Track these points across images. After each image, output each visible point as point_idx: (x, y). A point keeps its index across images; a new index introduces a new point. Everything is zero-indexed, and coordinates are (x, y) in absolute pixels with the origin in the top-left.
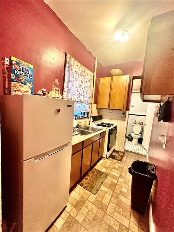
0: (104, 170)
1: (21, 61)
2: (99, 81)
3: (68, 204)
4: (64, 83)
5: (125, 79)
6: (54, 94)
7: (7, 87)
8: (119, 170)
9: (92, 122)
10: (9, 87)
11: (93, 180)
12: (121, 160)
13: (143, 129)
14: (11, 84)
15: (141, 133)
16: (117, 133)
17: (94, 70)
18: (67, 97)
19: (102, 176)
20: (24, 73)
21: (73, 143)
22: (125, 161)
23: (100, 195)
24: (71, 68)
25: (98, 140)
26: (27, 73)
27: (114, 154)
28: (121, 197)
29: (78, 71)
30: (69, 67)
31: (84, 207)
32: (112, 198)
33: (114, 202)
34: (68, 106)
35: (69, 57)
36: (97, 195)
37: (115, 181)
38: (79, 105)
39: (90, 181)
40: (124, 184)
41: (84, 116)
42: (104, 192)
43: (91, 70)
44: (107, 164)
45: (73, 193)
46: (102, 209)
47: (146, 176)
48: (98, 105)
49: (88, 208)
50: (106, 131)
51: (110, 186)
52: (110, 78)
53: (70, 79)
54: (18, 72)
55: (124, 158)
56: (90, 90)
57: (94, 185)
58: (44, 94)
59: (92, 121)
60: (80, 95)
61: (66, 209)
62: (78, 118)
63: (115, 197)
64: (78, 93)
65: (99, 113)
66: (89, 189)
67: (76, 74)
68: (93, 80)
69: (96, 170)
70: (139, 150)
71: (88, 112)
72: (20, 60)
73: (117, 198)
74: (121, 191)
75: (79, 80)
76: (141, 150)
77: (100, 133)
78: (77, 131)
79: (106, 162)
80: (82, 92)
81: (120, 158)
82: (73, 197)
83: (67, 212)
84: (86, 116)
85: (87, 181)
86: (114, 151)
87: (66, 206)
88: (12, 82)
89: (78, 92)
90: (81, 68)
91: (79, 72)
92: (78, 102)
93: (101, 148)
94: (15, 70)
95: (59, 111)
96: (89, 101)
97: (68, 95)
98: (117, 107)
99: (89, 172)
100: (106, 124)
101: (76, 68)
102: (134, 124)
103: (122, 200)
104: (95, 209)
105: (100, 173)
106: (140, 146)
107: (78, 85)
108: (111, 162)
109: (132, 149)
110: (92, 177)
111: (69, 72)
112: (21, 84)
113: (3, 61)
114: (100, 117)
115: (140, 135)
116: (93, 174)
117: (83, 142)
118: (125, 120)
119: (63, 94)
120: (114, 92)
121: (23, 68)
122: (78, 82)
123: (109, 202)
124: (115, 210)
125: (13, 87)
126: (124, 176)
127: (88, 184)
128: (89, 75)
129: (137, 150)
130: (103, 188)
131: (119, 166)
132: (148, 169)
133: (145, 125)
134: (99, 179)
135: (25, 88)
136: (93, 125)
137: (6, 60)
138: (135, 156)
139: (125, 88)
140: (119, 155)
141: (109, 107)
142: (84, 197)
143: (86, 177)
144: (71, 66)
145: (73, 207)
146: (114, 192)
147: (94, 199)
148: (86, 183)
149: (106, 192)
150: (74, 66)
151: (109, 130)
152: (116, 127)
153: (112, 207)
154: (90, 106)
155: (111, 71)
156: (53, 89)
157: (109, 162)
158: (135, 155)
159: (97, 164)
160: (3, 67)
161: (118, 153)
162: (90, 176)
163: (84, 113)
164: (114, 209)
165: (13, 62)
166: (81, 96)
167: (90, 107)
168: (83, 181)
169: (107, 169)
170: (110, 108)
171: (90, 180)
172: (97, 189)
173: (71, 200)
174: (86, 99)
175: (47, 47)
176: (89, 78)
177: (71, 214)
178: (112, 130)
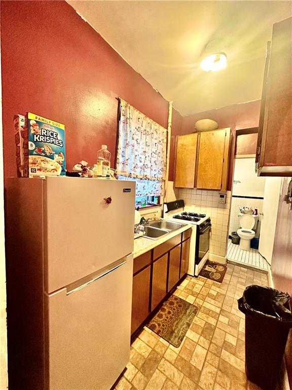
0: (190, 299)
1: (45, 119)
2: (176, 140)
3: (129, 365)
4: (117, 149)
5: (223, 135)
6: (101, 169)
7: (22, 164)
8: (219, 300)
9: (167, 212)
10: (26, 164)
11: (171, 318)
12: (220, 281)
13: (258, 222)
14: (28, 158)
15: (256, 230)
16: (212, 230)
17: (168, 123)
18: (124, 172)
19: (188, 311)
20: (50, 139)
21: (136, 253)
22: (228, 282)
23: (186, 348)
24: (128, 122)
25: (179, 244)
26: (54, 138)
27: (207, 268)
28: (225, 354)
29: (141, 126)
30: (125, 122)
31: (157, 370)
32: (208, 355)
33: (213, 364)
34: (124, 191)
35: (125, 104)
36: (180, 348)
37: (212, 321)
38: (143, 184)
39: (166, 320)
40: (230, 328)
41: (153, 202)
42: (192, 343)
43: (161, 125)
44: (196, 288)
45: (137, 343)
46: (190, 376)
47: (273, 318)
48: (176, 183)
49: (165, 375)
50: (193, 228)
51: (203, 330)
52: (196, 135)
53: (128, 142)
54: (39, 138)
55: (227, 277)
56: (162, 158)
57: (174, 328)
58: (84, 170)
59: (167, 210)
60: (144, 167)
61: (125, 374)
62: (142, 207)
63: (214, 354)
64: (140, 165)
65: (177, 195)
66: (165, 336)
67: (138, 133)
68: (165, 141)
69: (176, 299)
70: (254, 260)
71: (159, 195)
72: (43, 118)
73: (217, 356)
74: (225, 341)
75: (142, 142)
76: (258, 260)
77: (182, 233)
78: (142, 231)
79: (195, 284)
80: (147, 162)
81: (218, 276)
82: (137, 350)
83: (127, 379)
84: (155, 202)
85: (161, 320)
86: (208, 262)
87: (126, 369)
88: (29, 156)
89: (141, 162)
90: (145, 122)
91: (142, 129)
92: (141, 179)
93: (185, 259)
94: (35, 136)
95: (109, 201)
96: (160, 176)
97: (125, 169)
98: (210, 186)
99: (164, 304)
100: (191, 214)
101: (136, 123)
102: (241, 213)
103: (227, 360)
104: (178, 377)
105: (184, 305)
106: (254, 254)
107: (141, 151)
108: (202, 283)
109: (239, 260)
110: (169, 313)
111: (125, 130)
112: (45, 158)
113: (16, 121)
114: (180, 204)
115: (253, 232)
116: (172, 306)
117: (152, 250)
118: (224, 208)
119: (115, 168)
120: (203, 160)
121: (48, 131)
122: (141, 146)
123: (204, 364)
124: (215, 381)
125: (32, 164)
126: (229, 312)
127: (163, 325)
128: (158, 132)
129: (250, 261)
130: (190, 334)
131: (218, 292)
132: (277, 304)
133: (263, 215)
134: (182, 316)
135: (51, 163)
136: (169, 218)
137: (20, 120)
138: (247, 273)
139: (222, 151)
140: (217, 270)
141: (195, 186)
142: (156, 352)
143: (160, 312)
144: (128, 120)
145: (137, 370)
146: (211, 343)
147: (175, 356)
148: (159, 325)
149: (197, 343)
150: (133, 119)
151: (198, 226)
152: (208, 220)
153: (210, 375)
154: (163, 185)
155: (196, 123)
156: (99, 162)
157: (200, 283)
158: (246, 270)
159: (178, 287)
160: (15, 130)
161: (216, 267)
162: (167, 310)
163: (153, 197)
164: (214, 378)
165: (32, 122)
166: (146, 170)
167: (163, 187)
168: (154, 321)
169: (197, 297)
170: (198, 187)
171: (167, 318)
172: (180, 336)
173: (135, 357)
174: (155, 173)
175: (88, 91)
176: (159, 138)
177: (134, 384)
178: (202, 225)
